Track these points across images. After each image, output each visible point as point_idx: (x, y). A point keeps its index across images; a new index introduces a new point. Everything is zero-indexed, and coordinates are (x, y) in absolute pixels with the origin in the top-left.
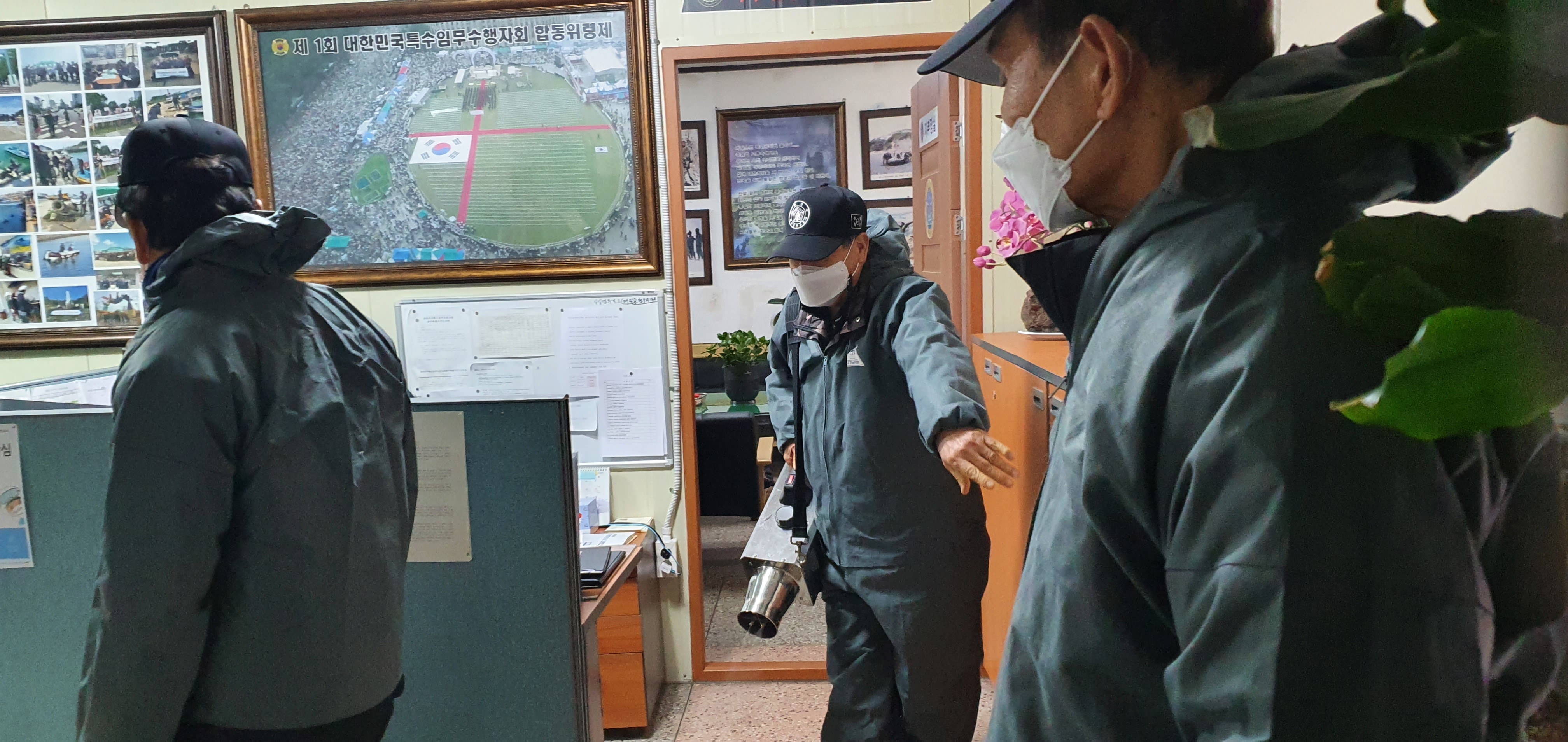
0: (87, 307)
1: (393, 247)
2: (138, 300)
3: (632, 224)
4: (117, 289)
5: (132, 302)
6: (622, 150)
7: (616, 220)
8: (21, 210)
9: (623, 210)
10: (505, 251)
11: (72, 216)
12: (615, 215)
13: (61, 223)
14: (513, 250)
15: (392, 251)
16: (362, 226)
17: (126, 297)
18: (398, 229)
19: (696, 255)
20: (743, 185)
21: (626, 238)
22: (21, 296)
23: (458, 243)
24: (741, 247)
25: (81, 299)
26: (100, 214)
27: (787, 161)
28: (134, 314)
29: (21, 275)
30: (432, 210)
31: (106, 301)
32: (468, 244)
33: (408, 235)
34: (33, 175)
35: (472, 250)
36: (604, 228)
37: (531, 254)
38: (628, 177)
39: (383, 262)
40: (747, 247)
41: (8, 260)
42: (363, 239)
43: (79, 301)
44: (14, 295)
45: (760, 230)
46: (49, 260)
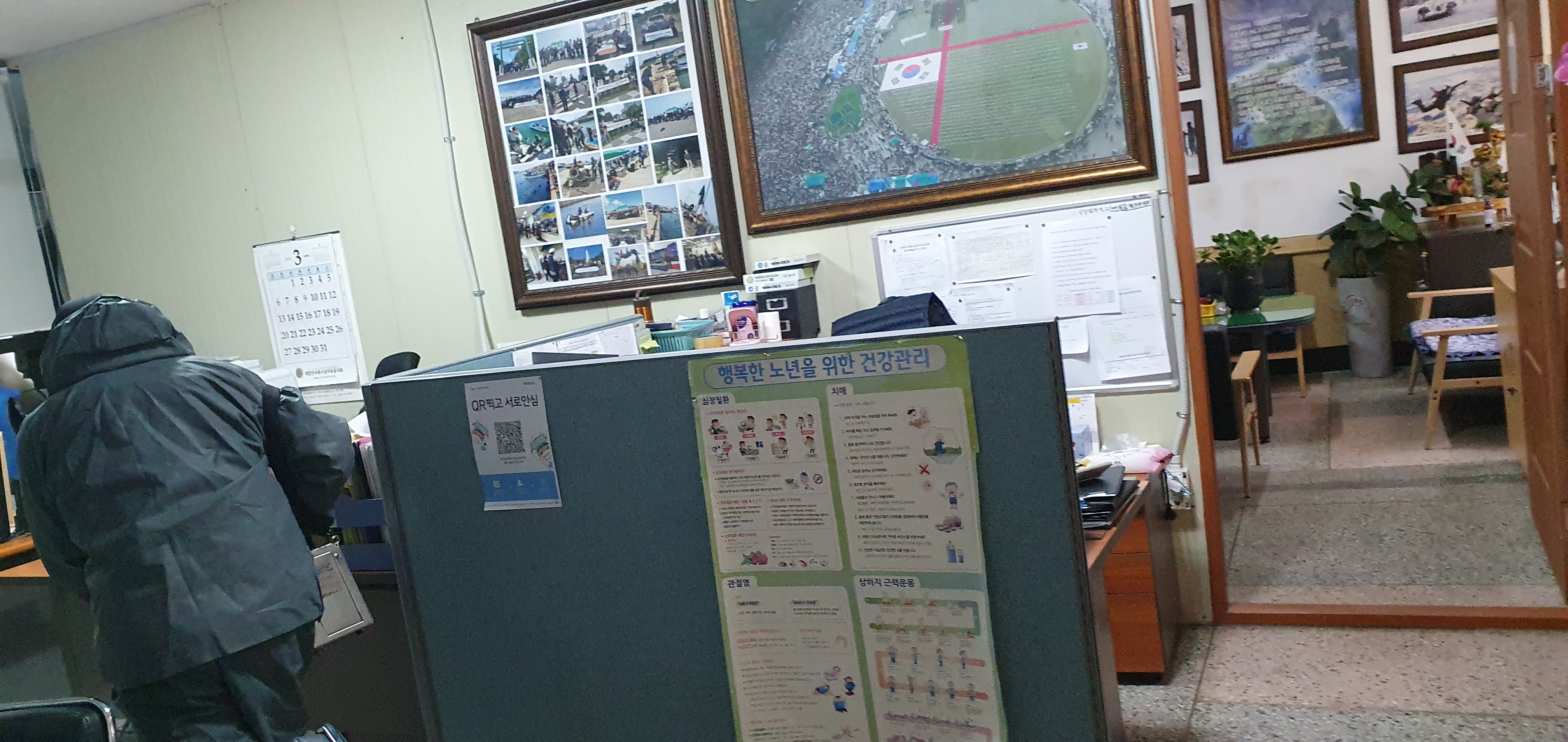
0: (603, 263)
1: (868, 179)
2: (644, 254)
3: (1117, 123)
4: (626, 245)
5: (639, 256)
6: (1103, 43)
7: (1099, 120)
8: (546, 180)
9: (1107, 108)
10: (979, 169)
11: (586, 181)
12: (1099, 114)
13: (577, 188)
14: (988, 167)
15: (867, 182)
16: (836, 161)
17: (634, 252)
18: (871, 160)
19: (1189, 150)
20: (1242, 68)
21: (1112, 138)
22: (551, 257)
23: (931, 167)
24: (1241, 137)
25: (598, 256)
26: (608, 176)
27: (1295, 34)
28: (642, 267)
29: (550, 239)
30: (905, 135)
31: (618, 257)
32: (942, 166)
33: (882, 165)
34: (553, 147)
35: (946, 173)
36: (1086, 131)
37: (1007, 169)
38: (1111, 72)
39: (858, 195)
40: (1250, 135)
41: (539, 226)
42: (839, 174)
43: (596, 259)
44: (545, 258)
45: (1263, 115)
46: (570, 223)
